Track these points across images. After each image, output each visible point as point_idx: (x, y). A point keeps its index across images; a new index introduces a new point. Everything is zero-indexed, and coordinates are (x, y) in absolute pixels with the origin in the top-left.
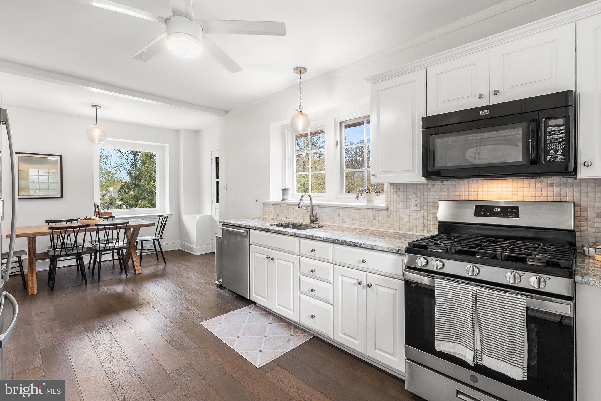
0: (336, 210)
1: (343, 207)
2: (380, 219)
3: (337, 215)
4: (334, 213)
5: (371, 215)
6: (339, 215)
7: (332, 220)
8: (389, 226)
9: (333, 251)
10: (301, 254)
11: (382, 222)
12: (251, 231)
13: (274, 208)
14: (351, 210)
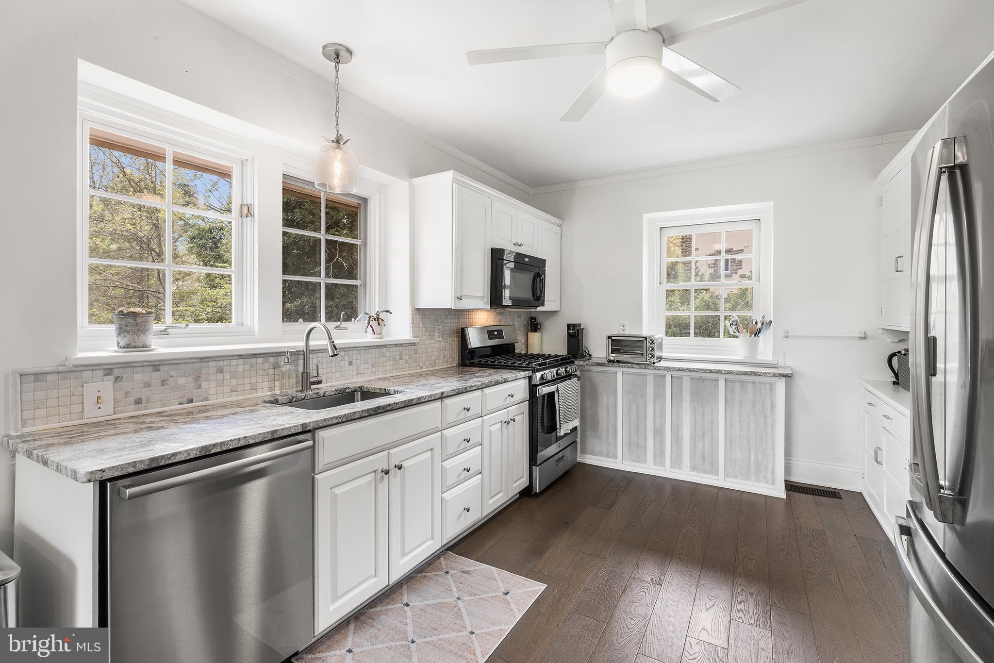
0: (345, 355)
1: (360, 347)
2: (407, 357)
3: (347, 363)
4: (342, 360)
5: (398, 353)
6: (350, 363)
7: (338, 374)
8: (415, 364)
9: (483, 398)
10: (445, 426)
11: (410, 361)
12: (322, 434)
13: (117, 379)
14: (370, 351)
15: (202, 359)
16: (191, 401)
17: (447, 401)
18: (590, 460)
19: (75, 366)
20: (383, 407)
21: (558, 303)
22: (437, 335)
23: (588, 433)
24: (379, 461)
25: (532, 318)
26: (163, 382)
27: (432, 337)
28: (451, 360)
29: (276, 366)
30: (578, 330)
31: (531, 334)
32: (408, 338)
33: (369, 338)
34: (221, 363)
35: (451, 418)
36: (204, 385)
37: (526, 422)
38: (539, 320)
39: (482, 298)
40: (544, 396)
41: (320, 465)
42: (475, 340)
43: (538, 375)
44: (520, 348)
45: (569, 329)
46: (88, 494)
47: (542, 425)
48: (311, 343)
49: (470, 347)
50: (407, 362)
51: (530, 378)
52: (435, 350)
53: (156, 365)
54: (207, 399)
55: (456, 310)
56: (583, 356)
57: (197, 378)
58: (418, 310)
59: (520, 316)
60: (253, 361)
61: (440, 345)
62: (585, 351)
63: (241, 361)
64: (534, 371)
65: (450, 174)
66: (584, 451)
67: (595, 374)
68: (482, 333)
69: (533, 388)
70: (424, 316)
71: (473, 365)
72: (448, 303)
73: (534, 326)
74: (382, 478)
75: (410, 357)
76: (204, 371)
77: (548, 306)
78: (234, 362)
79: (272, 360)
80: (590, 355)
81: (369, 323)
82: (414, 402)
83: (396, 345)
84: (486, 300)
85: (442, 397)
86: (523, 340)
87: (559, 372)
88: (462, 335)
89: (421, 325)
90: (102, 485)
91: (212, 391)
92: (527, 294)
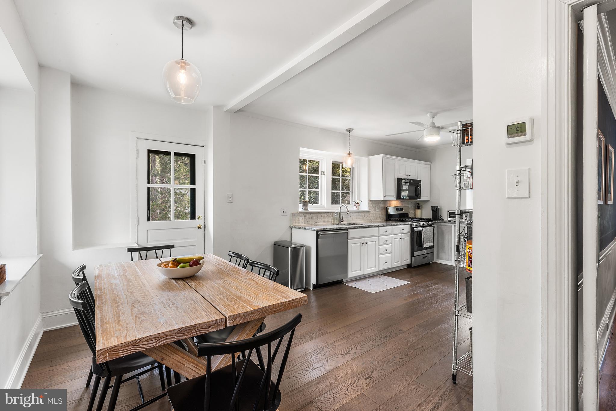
1: (353, 212)
2: (367, 216)
3: (349, 217)
5: (364, 215)
6: (350, 217)
7: (347, 220)
8: (370, 219)
9: (392, 229)
10: (379, 235)
11: (368, 217)
12: (349, 230)
13: (305, 216)
14: (356, 213)
15: (319, 213)
16: (316, 223)
17: (380, 228)
18: (441, 261)
19: (300, 213)
20: (363, 226)
21: (429, 197)
22: (377, 209)
23: (440, 250)
24: (362, 240)
25: (417, 203)
26: (312, 218)
27: (375, 210)
28: (382, 218)
29: (333, 216)
30: (437, 208)
31: (417, 210)
32: (367, 210)
33: (355, 209)
34: (321, 214)
35: (381, 233)
36: (319, 219)
37: (409, 240)
38: (421, 204)
39: (393, 196)
40: (417, 232)
41: (349, 238)
42: (391, 211)
43: (415, 224)
44: (411, 215)
45: (432, 208)
46: (315, 232)
47: (417, 243)
48: (341, 210)
49: (389, 214)
50: (367, 218)
51: (411, 225)
52: (376, 214)
53: (311, 213)
54: (319, 223)
55: (384, 201)
56: (439, 220)
57: (317, 218)
58: (370, 200)
59: (411, 203)
60: (328, 214)
61: (378, 213)
62: (441, 217)
63: (325, 214)
64: (413, 222)
65: (382, 155)
66: (438, 258)
67: (443, 227)
68: (394, 209)
69: (412, 229)
70: (373, 202)
71: (390, 220)
72: (381, 198)
73: (418, 207)
74: (362, 245)
75: (368, 216)
76: (318, 216)
77: (422, 199)
78: (324, 214)
79: (332, 214)
80: (443, 219)
81: (355, 205)
82: (371, 226)
83: (363, 212)
84: (395, 197)
85: (379, 226)
86: (413, 213)
87: (424, 224)
88: (386, 209)
89: (371, 206)
90: (317, 231)
91: (320, 221)
92: (413, 194)
